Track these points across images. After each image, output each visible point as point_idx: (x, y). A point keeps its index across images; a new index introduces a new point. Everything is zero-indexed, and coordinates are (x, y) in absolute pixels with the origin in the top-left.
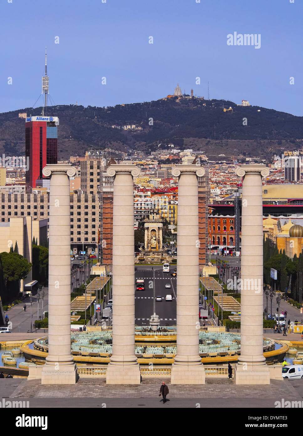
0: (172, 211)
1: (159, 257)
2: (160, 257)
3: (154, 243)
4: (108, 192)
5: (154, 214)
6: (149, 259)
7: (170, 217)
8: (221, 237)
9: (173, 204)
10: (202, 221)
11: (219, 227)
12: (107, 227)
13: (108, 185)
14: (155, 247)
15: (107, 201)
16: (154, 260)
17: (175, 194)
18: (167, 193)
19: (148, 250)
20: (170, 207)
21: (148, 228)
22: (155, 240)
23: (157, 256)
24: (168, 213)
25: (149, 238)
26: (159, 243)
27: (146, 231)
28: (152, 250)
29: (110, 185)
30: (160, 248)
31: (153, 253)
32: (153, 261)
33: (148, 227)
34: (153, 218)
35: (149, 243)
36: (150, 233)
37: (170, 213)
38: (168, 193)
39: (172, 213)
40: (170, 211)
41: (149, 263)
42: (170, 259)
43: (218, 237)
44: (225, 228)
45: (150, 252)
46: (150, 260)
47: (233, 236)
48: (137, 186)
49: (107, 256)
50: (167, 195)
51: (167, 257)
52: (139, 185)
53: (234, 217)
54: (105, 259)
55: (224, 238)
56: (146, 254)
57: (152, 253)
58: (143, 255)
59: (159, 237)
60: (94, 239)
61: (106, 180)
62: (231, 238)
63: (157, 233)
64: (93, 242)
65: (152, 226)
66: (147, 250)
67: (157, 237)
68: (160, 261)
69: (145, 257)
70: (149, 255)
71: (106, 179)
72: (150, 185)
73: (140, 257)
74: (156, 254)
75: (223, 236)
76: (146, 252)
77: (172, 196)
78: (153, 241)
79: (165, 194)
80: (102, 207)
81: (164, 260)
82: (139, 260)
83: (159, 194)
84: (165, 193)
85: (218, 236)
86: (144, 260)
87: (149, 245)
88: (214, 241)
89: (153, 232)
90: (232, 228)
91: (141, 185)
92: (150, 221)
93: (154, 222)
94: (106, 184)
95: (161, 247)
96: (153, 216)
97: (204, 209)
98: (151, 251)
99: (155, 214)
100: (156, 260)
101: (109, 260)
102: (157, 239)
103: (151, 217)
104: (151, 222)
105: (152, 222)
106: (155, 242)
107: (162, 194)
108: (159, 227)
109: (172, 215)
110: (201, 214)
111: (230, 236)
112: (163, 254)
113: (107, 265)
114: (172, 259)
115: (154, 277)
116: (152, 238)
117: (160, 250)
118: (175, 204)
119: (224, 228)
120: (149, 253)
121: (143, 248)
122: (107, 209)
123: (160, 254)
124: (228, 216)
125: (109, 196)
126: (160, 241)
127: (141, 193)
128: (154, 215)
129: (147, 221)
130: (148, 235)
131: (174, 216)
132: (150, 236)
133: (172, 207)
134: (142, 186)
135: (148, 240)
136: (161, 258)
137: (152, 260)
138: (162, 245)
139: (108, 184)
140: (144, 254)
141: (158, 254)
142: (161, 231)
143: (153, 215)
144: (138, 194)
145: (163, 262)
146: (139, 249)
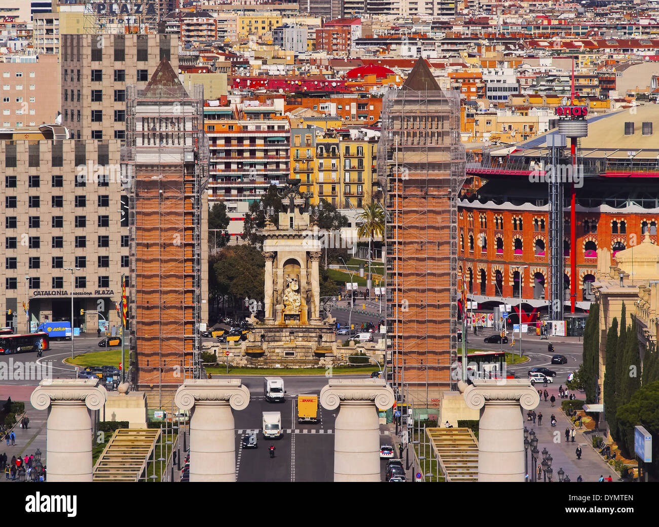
0: (355, 163)
1: (310, 344)
2: (313, 344)
3: (295, 300)
4: (152, 166)
5: (292, 211)
6: (277, 350)
7: (347, 181)
8: (507, 271)
9: (358, 140)
10: (438, 254)
11: (499, 240)
12: (149, 273)
13: (152, 144)
14: (298, 315)
15: (147, 192)
16: (293, 354)
17: (363, 96)
18: (338, 93)
19: (277, 323)
20: (347, 148)
21: (274, 256)
22: (298, 291)
23: (305, 343)
24: (342, 168)
25: (280, 287)
26: (309, 300)
27: (268, 264)
28: (287, 322)
29: (157, 145)
30: (313, 317)
31: (292, 333)
32: (291, 358)
33: (276, 253)
34: (291, 226)
35: (278, 303)
36: (280, 271)
37: (347, 168)
38: (340, 96)
39: (352, 169)
40: (347, 161)
41: (278, 366)
42: (343, 351)
43: (498, 272)
44: (518, 243)
45: (281, 328)
46: (280, 354)
47: (543, 270)
48: (241, 56)
49: (149, 359)
50: (339, 102)
51: (334, 346)
52: (247, 55)
53: (546, 208)
54: (144, 370)
55: (516, 274)
56: (270, 334)
57: (288, 334)
58: (259, 339)
59: (308, 283)
60: (104, 282)
61: (146, 129)
62: (538, 276)
63: (303, 272)
64: (101, 289)
65: (287, 249)
66: (271, 322)
67: (303, 282)
68: (311, 358)
69: (265, 346)
70: (277, 338)
71: (146, 125)
72: (281, 53)
73: (250, 344)
74: (301, 334)
75: (512, 269)
76: (270, 330)
77: (354, 105)
78: (292, 294)
79: (333, 96)
80: (134, 211)
81: (323, 355)
82: (247, 354)
83: (312, 97)
84: (333, 93)
85: (495, 267)
86: (261, 354)
87: (279, 307)
88: (483, 284)
89: (289, 268)
90: (540, 243)
91: (253, 54)
92: (282, 233)
93: (294, 237)
94: (146, 141)
95: (316, 315)
96: (291, 218)
97: (446, 216)
98: (286, 327)
99: (297, 210)
100: (299, 355)
101: (155, 372)
102: (302, 290)
103: (284, 218)
104: (283, 237)
105: (289, 237)
106: (298, 297)
107: (322, 97)
108: (308, 253)
109: (355, 176)
110: (437, 232)
111: (534, 270)
112: (321, 337)
113: (148, 386)
114: (350, 352)
115: (293, 426)
116: (288, 286)
117: (313, 323)
118: (363, 140)
119: (515, 243)
120: (277, 334)
121: (260, 314)
122: (147, 218)
123: (314, 335)
124: (528, 206)
125: (154, 178)
126: (312, 296)
127: (252, 103)
128: (292, 215)
129: (271, 233)
130: (275, 275)
131: (360, 179)
132: (280, 281)
133: (353, 151)
134: (257, 58)
135: (275, 291)
136: (314, 348)
137: (287, 354)
138: (317, 309)
139: (152, 141)
140: (263, 336)
141: (306, 334)
142: (315, 265)
143: (289, 215)
144: (244, 108)
145: (322, 361)
146: (247, 319)
